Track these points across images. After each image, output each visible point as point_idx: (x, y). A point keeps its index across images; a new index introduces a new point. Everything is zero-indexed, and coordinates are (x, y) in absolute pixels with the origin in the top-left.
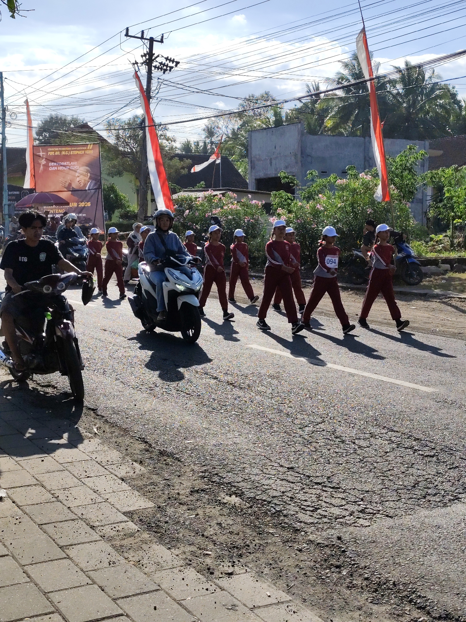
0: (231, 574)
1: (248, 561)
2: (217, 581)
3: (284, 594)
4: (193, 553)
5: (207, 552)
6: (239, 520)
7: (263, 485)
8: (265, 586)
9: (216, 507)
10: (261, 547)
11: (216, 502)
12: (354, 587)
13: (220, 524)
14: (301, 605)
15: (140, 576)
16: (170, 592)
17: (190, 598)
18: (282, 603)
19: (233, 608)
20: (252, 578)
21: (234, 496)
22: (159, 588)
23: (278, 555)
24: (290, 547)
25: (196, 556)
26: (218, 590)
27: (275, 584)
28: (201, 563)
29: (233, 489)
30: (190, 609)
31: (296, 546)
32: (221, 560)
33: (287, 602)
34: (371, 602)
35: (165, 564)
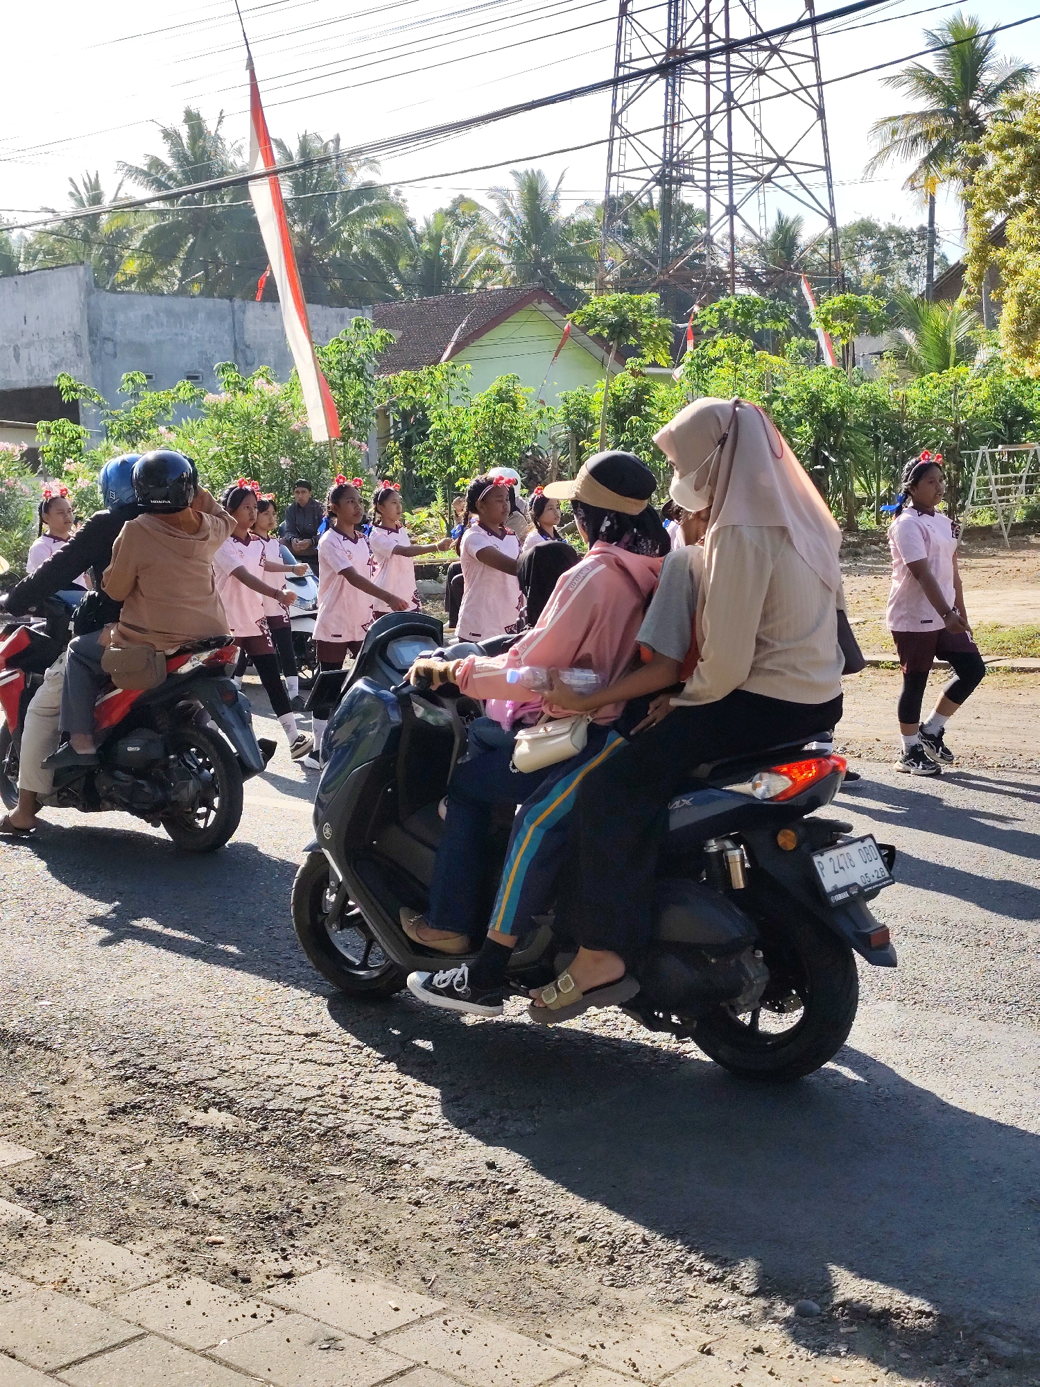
0: (289, 1276)
1: (313, 1242)
2: (265, 1295)
3: (425, 1299)
4: (182, 1245)
5: (213, 1238)
6: (250, 1158)
7: (269, 1077)
8: (376, 1287)
9: (184, 1137)
10: (329, 1209)
11: (180, 1128)
12: (563, 1261)
13: (209, 1174)
14: (471, 1315)
15: (84, 1313)
16: (170, 1334)
17: (226, 1341)
18: (431, 1317)
19: (331, 1344)
20: (340, 1278)
21: (213, 1111)
22: (142, 1331)
23: (374, 1221)
24: (393, 1198)
25: (193, 1250)
26: (278, 1313)
27: (395, 1280)
28: (209, 1263)
29: (205, 1095)
30: (240, 1364)
31: (404, 1195)
32: (253, 1250)
33: (439, 1313)
34: (612, 1285)
35: (128, 1278)
